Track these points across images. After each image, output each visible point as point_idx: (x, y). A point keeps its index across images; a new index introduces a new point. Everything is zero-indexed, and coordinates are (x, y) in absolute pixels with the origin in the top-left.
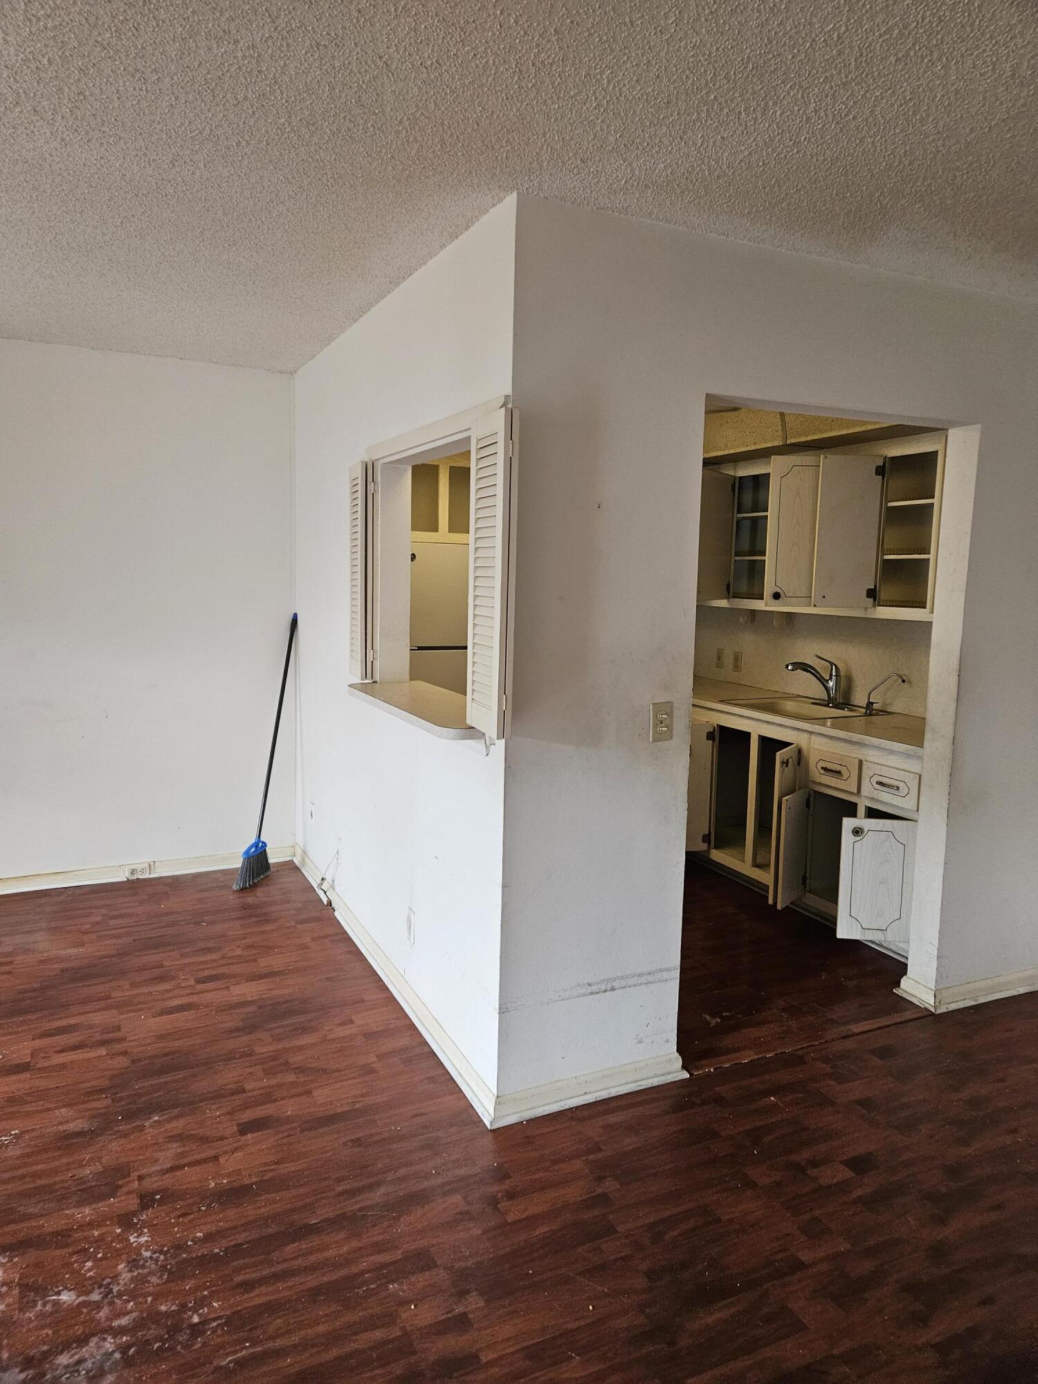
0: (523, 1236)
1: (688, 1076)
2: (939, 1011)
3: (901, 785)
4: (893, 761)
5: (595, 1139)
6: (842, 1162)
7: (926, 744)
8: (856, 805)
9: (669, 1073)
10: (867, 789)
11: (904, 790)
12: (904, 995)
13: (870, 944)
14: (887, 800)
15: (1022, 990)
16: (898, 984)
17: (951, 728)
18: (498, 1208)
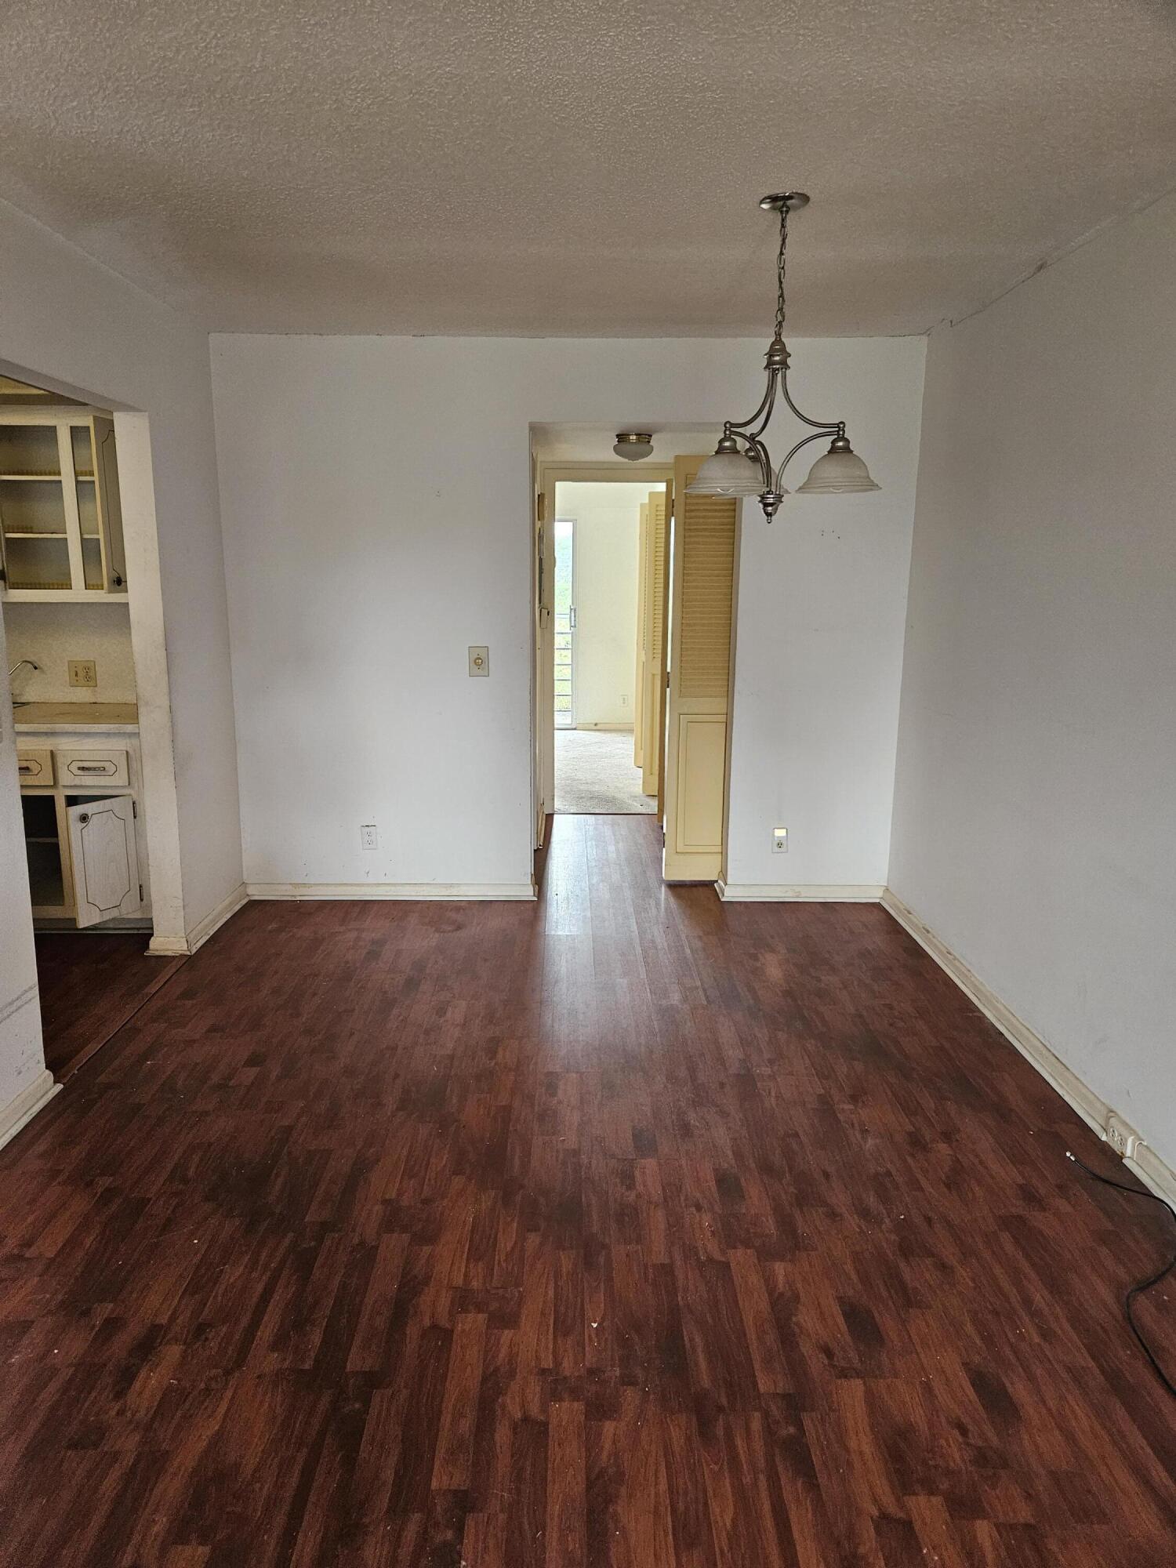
0: (80, 1254)
1: (62, 1086)
2: (194, 951)
3: (106, 765)
4: (89, 744)
5: (45, 1168)
6: (243, 1066)
7: (142, 719)
8: (52, 798)
9: (47, 1092)
10: (65, 778)
11: (111, 768)
12: (157, 953)
13: (85, 932)
14: (90, 783)
15: (229, 916)
16: (147, 947)
17: (167, 697)
18: (28, 1258)
